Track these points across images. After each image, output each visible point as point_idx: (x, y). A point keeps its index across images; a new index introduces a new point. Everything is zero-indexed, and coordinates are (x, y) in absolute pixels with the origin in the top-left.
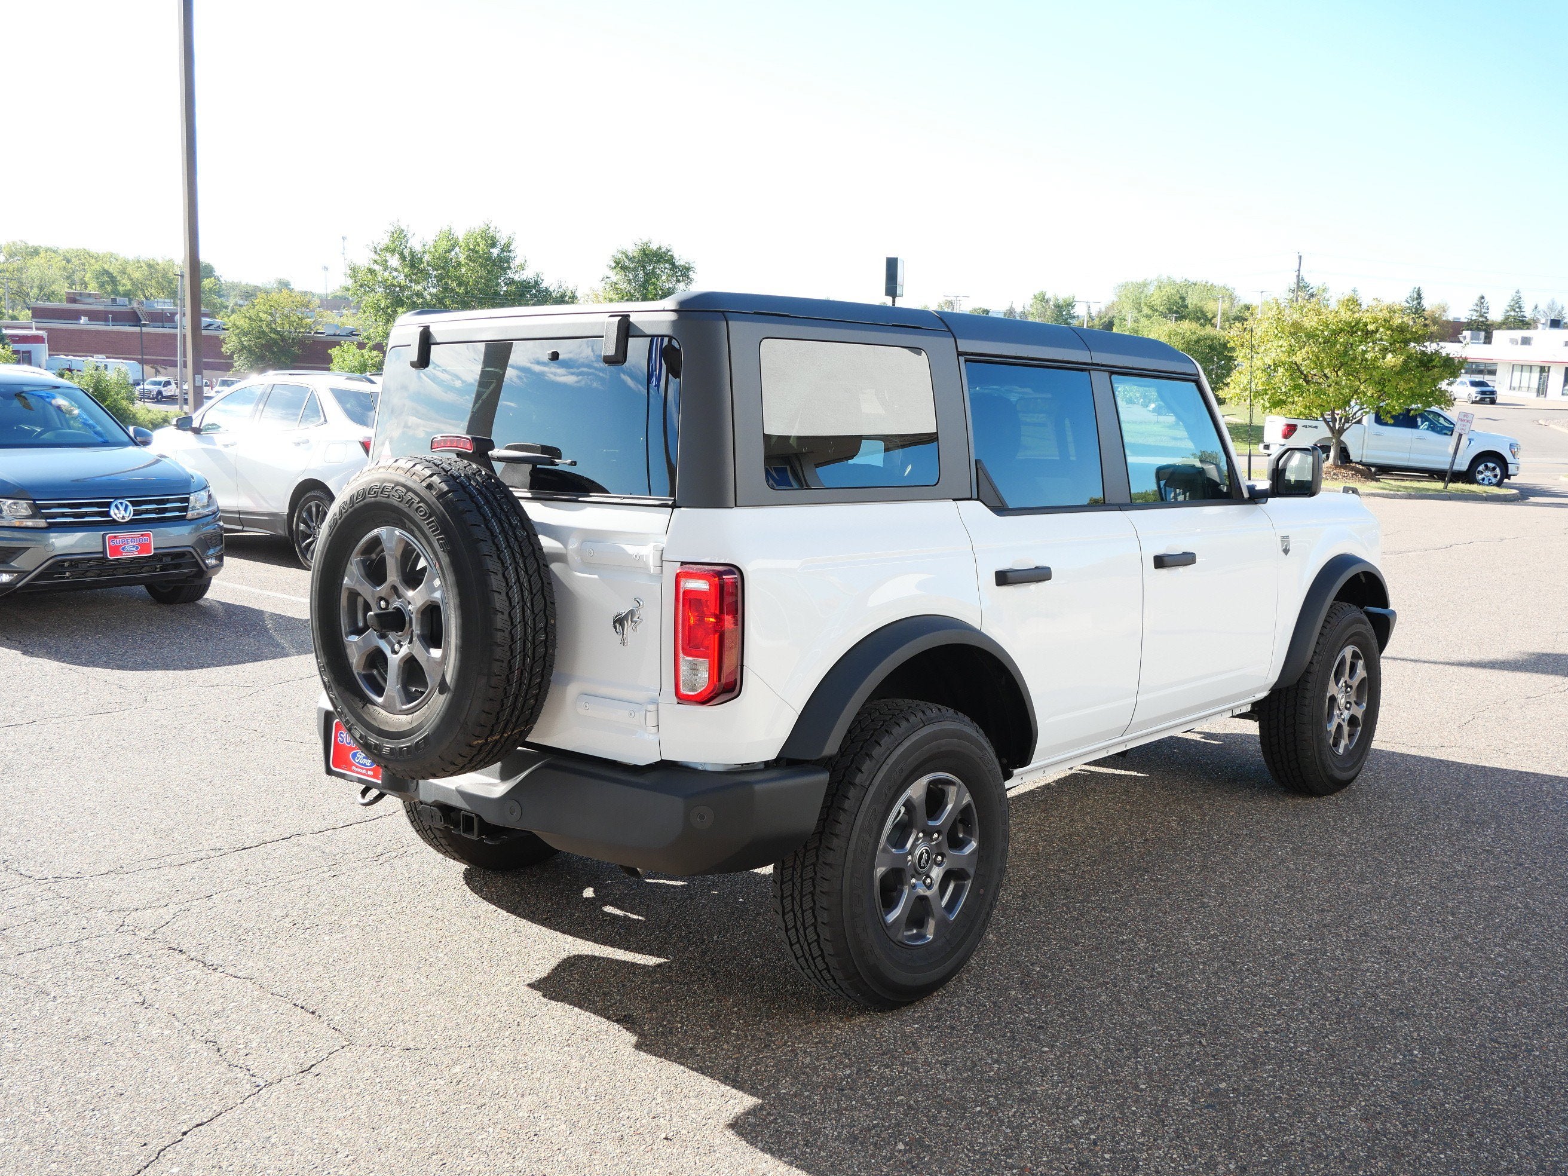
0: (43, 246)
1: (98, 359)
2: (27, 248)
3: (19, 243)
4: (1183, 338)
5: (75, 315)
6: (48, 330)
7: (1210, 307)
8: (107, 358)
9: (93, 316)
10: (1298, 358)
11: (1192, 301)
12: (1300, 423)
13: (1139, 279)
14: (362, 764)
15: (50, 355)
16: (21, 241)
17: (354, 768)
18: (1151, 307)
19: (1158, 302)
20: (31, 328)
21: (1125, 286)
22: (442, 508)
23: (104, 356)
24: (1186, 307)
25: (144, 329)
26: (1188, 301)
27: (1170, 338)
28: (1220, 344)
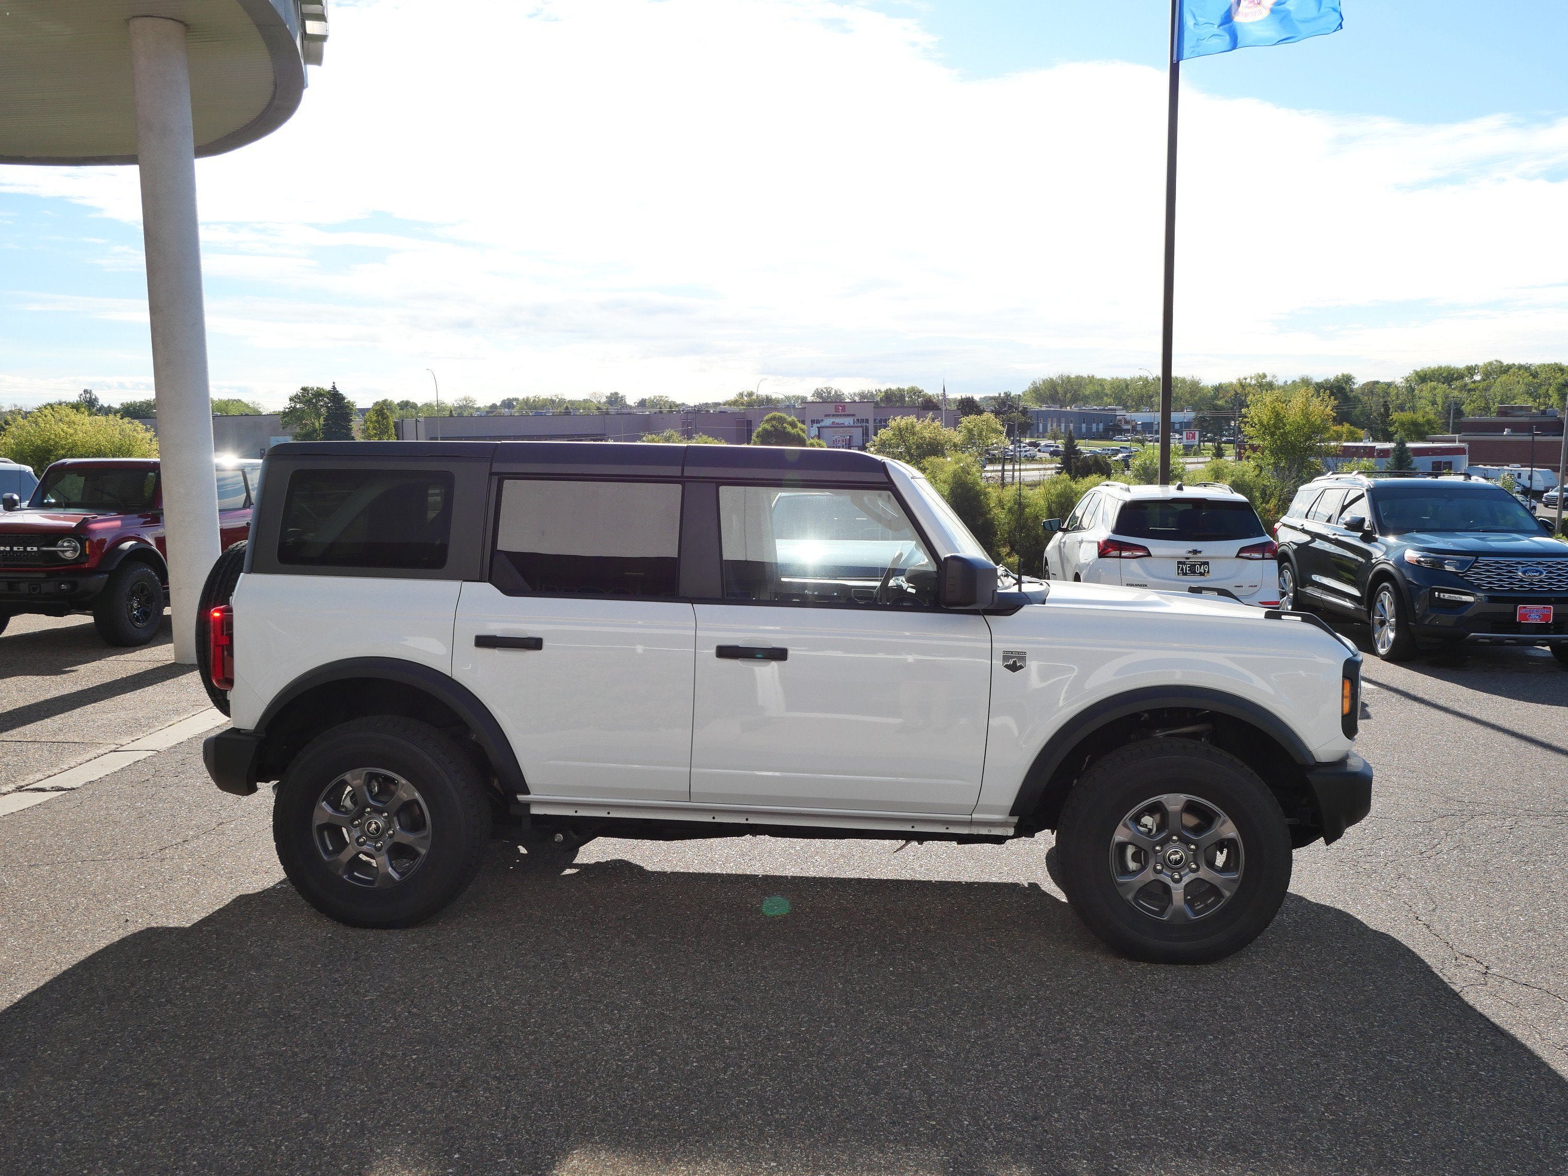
0: (1516, 364)
1: (1515, 468)
2: (1501, 367)
3: (1495, 363)
5: (1498, 428)
6: (1470, 442)
8: (1522, 467)
9: (1516, 428)
15: (1469, 465)
16: (1496, 361)
20: (1455, 441)
23: (1519, 465)
25: (1537, 438)
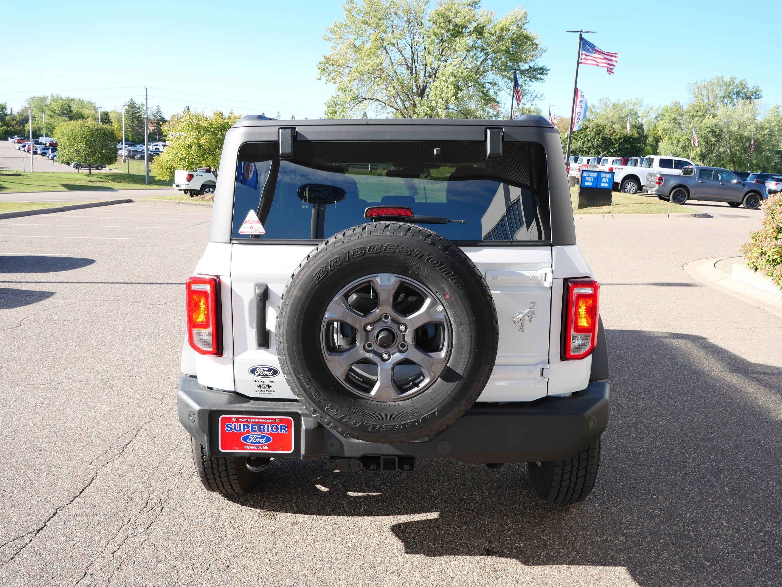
4: (89, 128)
7: (86, 112)
10: (202, 141)
11: (74, 109)
12: (194, 174)
13: (41, 95)
14: (256, 443)
17: (245, 447)
18: (53, 111)
19: (56, 108)
21: (33, 98)
22: (450, 258)
24: (72, 111)
26: (73, 109)
27: (81, 129)
28: (109, 132)
